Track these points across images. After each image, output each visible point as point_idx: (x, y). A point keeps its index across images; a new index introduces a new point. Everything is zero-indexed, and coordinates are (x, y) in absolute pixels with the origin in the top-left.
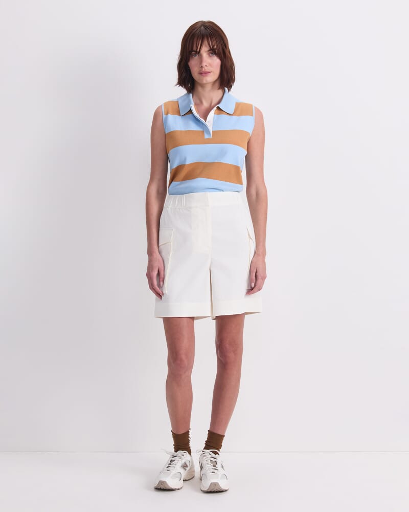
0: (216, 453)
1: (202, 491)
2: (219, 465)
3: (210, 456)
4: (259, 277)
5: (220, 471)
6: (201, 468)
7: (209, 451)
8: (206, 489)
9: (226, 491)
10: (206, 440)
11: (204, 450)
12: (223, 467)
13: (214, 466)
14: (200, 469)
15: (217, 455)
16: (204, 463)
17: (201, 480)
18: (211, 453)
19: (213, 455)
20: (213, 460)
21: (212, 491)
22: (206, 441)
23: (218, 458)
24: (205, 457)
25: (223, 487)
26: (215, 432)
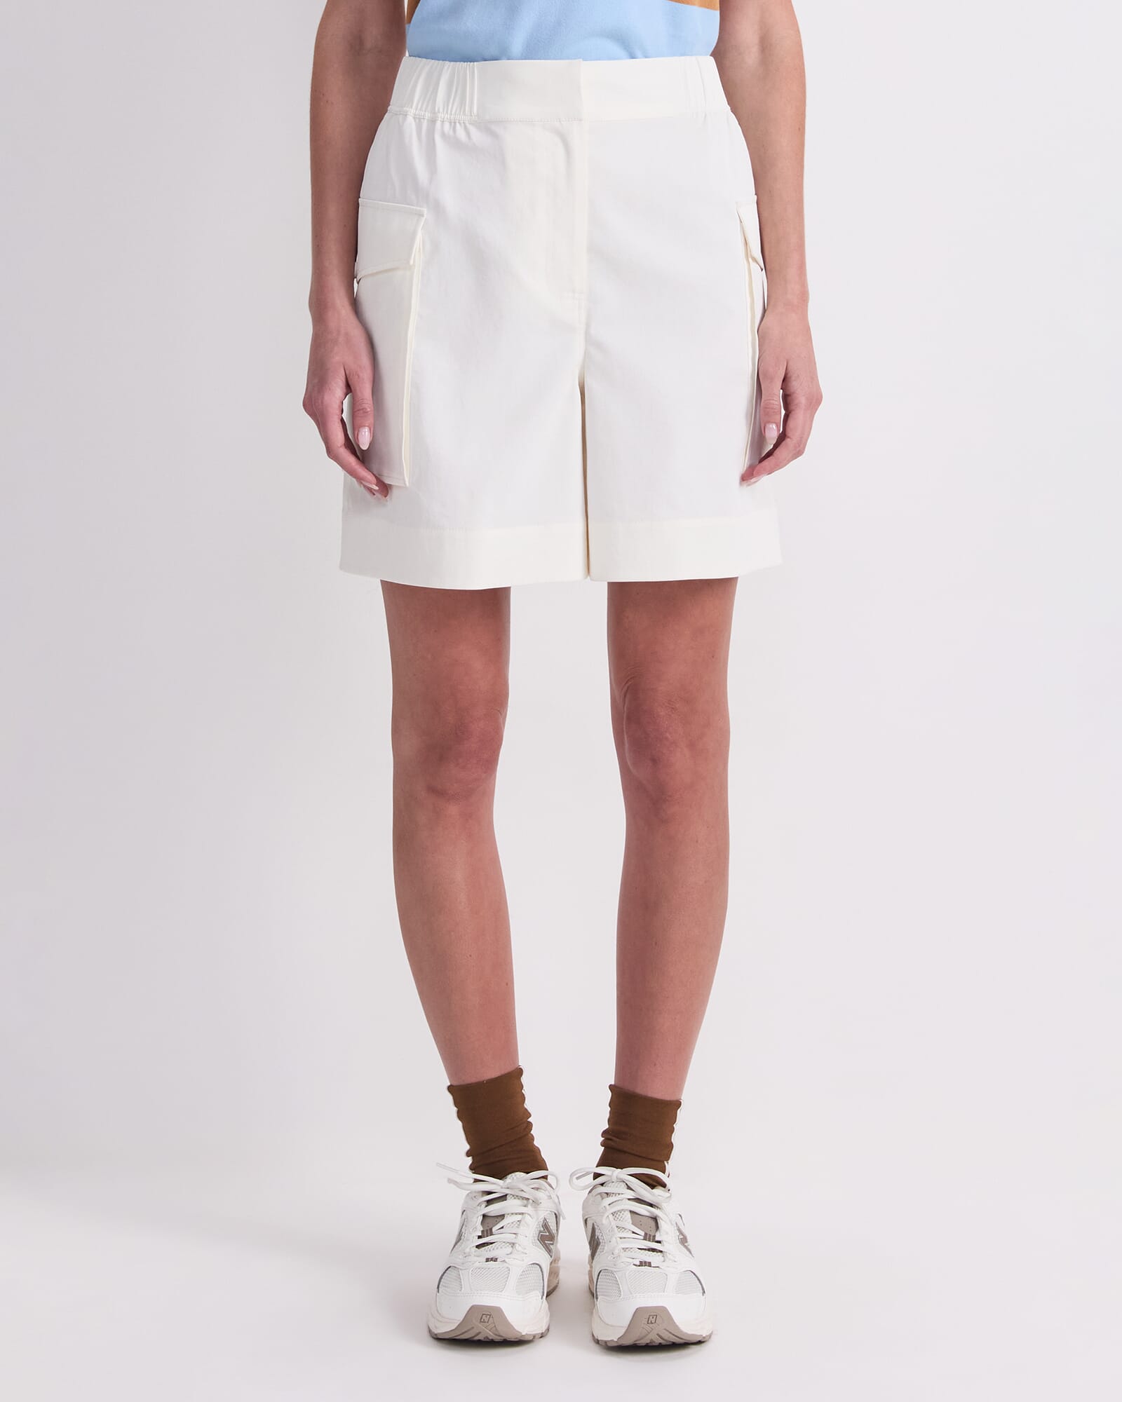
0: (653, 1183)
1: (597, 1342)
2: (667, 1233)
3: (631, 1194)
4: (801, 399)
5: (675, 1260)
6: (594, 1244)
7: (624, 1173)
8: (613, 1336)
9: (699, 1342)
10: (606, 1126)
11: (601, 1170)
12: (684, 1241)
13: (647, 1237)
14: (588, 1252)
15: (658, 1191)
16: (606, 1222)
17: (593, 1294)
18: (635, 1183)
19: (643, 1190)
20: (643, 1209)
21: (643, 1342)
22: (605, 1133)
23: (664, 1205)
24: (610, 1200)
25: (687, 1326)
26: (640, 1090)
